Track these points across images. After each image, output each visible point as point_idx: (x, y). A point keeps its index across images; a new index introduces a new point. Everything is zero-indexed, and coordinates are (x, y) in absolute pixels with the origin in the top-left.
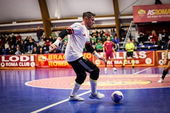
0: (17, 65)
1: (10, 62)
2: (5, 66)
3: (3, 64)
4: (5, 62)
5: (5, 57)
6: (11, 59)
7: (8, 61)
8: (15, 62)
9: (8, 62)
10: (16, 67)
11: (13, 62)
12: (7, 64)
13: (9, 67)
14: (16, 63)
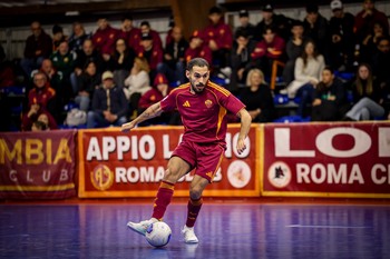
0: (357, 175)
1: (323, 159)
2: (294, 185)
3: (279, 173)
4: (292, 162)
5: (293, 132)
6: (324, 142)
7: (311, 154)
8: (350, 162)
9: (310, 162)
10: (355, 187)
11: (337, 162)
12: (303, 173)
13: (312, 187)
14: (356, 168)
